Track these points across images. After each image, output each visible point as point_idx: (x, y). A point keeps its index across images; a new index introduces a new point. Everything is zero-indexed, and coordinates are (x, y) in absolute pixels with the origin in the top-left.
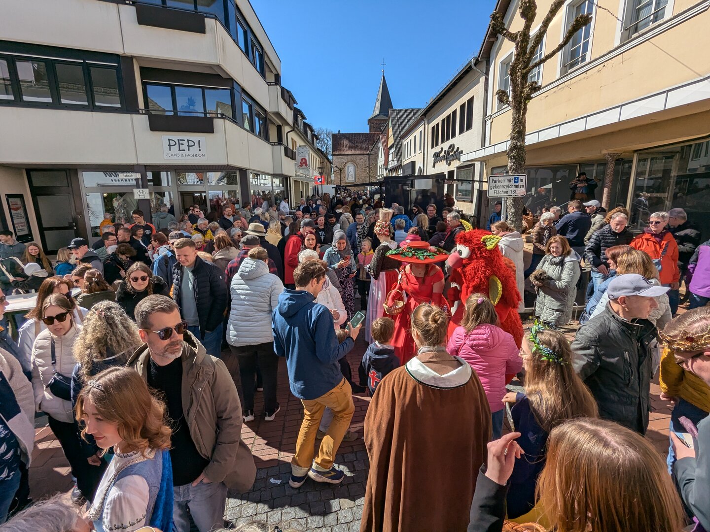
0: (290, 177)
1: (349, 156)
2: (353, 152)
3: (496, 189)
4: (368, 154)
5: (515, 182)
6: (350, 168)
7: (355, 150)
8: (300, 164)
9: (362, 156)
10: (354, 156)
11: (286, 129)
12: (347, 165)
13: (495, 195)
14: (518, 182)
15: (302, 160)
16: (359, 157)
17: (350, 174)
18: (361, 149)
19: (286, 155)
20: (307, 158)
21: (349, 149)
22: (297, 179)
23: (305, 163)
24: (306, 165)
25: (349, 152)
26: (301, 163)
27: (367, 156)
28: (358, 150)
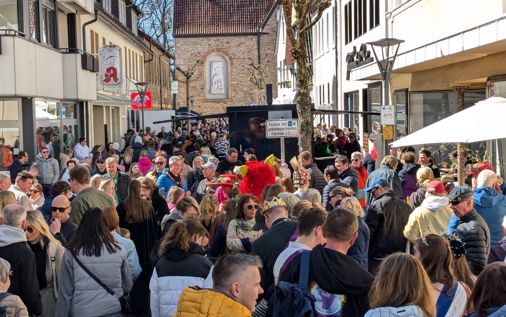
0: (87, 102)
1: (213, 39)
2: (222, 30)
3: (273, 131)
4: (258, 34)
5: (289, 125)
6: (215, 65)
7: (227, 23)
8: (104, 78)
9: (242, 39)
10: (224, 39)
11: (82, 19)
12: (209, 59)
13: (273, 136)
14: (291, 125)
15: (108, 70)
16: (235, 40)
17: (216, 79)
18: (239, 23)
19: (84, 67)
20: (117, 66)
21: (212, 23)
22: (100, 103)
23: (114, 75)
24: (116, 79)
25: (212, 30)
26: (106, 75)
27: (255, 39)
28: (232, 24)
